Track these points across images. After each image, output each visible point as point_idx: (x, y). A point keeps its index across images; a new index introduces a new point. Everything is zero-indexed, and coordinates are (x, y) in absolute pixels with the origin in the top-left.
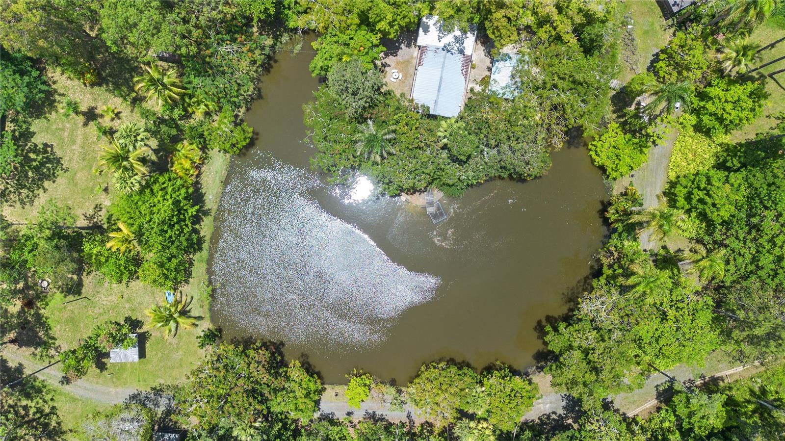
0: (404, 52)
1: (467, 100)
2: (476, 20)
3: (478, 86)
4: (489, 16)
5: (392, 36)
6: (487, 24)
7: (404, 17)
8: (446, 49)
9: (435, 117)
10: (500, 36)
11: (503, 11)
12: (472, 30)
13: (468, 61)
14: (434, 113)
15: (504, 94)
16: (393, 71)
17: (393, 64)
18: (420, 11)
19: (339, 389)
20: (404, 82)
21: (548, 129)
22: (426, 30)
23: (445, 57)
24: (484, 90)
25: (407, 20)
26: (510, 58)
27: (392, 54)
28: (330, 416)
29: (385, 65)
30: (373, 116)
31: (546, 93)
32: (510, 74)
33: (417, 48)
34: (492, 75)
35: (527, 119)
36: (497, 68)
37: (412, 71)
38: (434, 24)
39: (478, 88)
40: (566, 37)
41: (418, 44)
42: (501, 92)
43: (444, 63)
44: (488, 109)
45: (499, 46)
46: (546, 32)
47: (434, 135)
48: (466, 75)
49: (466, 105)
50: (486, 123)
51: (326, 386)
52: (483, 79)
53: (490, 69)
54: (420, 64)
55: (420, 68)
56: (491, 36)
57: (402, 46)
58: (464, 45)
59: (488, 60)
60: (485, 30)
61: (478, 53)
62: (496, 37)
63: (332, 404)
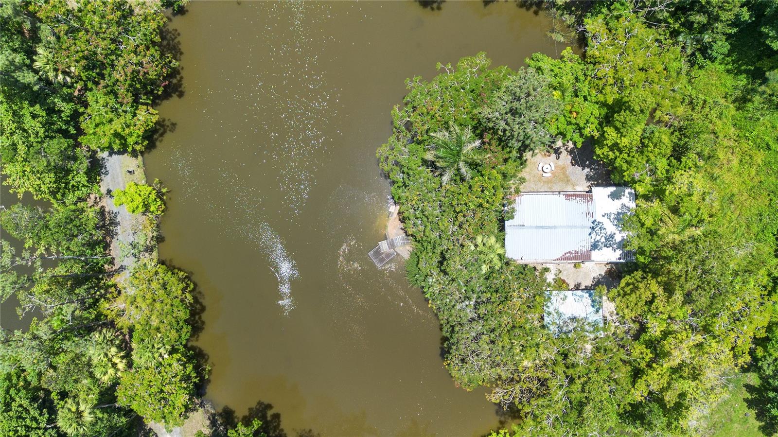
0: (580, 174)
1: (532, 266)
2: (641, 259)
3: (554, 277)
4: (650, 275)
5: (598, 151)
6: (639, 274)
7: (628, 163)
8: (595, 226)
9: (502, 229)
10: (625, 294)
11: (661, 292)
12: (625, 255)
13: (585, 257)
14: (506, 227)
15: (549, 314)
16: (552, 164)
17: (560, 162)
18: (640, 181)
19: (139, 174)
20: (539, 181)
21: (512, 380)
22: (614, 196)
23: (583, 227)
24: (549, 285)
25: (625, 167)
26: (597, 311)
27: (573, 158)
28: (103, 171)
29: (557, 151)
30: (487, 146)
31: (560, 369)
32: (576, 315)
33: (587, 189)
34: (571, 292)
35: (521, 351)
36: (581, 297)
37: (557, 188)
38: (623, 205)
39: (550, 277)
40: (641, 384)
41: (593, 188)
42: (551, 310)
43: (575, 227)
44: (525, 296)
45: (611, 295)
46: (642, 353)
47: (477, 232)
48: (564, 258)
49: (526, 265)
50: (506, 298)
51: (140, 157)
52: (564, 281)
53: (577, 287)
54: (568, 196)
55: (562, 197)
56: (623, 282)
57: (587, 170)
58: (605, 249)
59: (588, 282)
60: (629, 272)
61: (596, 268)
62: (623, 289)
63: (118, 170)
